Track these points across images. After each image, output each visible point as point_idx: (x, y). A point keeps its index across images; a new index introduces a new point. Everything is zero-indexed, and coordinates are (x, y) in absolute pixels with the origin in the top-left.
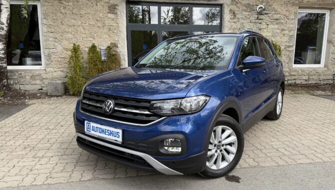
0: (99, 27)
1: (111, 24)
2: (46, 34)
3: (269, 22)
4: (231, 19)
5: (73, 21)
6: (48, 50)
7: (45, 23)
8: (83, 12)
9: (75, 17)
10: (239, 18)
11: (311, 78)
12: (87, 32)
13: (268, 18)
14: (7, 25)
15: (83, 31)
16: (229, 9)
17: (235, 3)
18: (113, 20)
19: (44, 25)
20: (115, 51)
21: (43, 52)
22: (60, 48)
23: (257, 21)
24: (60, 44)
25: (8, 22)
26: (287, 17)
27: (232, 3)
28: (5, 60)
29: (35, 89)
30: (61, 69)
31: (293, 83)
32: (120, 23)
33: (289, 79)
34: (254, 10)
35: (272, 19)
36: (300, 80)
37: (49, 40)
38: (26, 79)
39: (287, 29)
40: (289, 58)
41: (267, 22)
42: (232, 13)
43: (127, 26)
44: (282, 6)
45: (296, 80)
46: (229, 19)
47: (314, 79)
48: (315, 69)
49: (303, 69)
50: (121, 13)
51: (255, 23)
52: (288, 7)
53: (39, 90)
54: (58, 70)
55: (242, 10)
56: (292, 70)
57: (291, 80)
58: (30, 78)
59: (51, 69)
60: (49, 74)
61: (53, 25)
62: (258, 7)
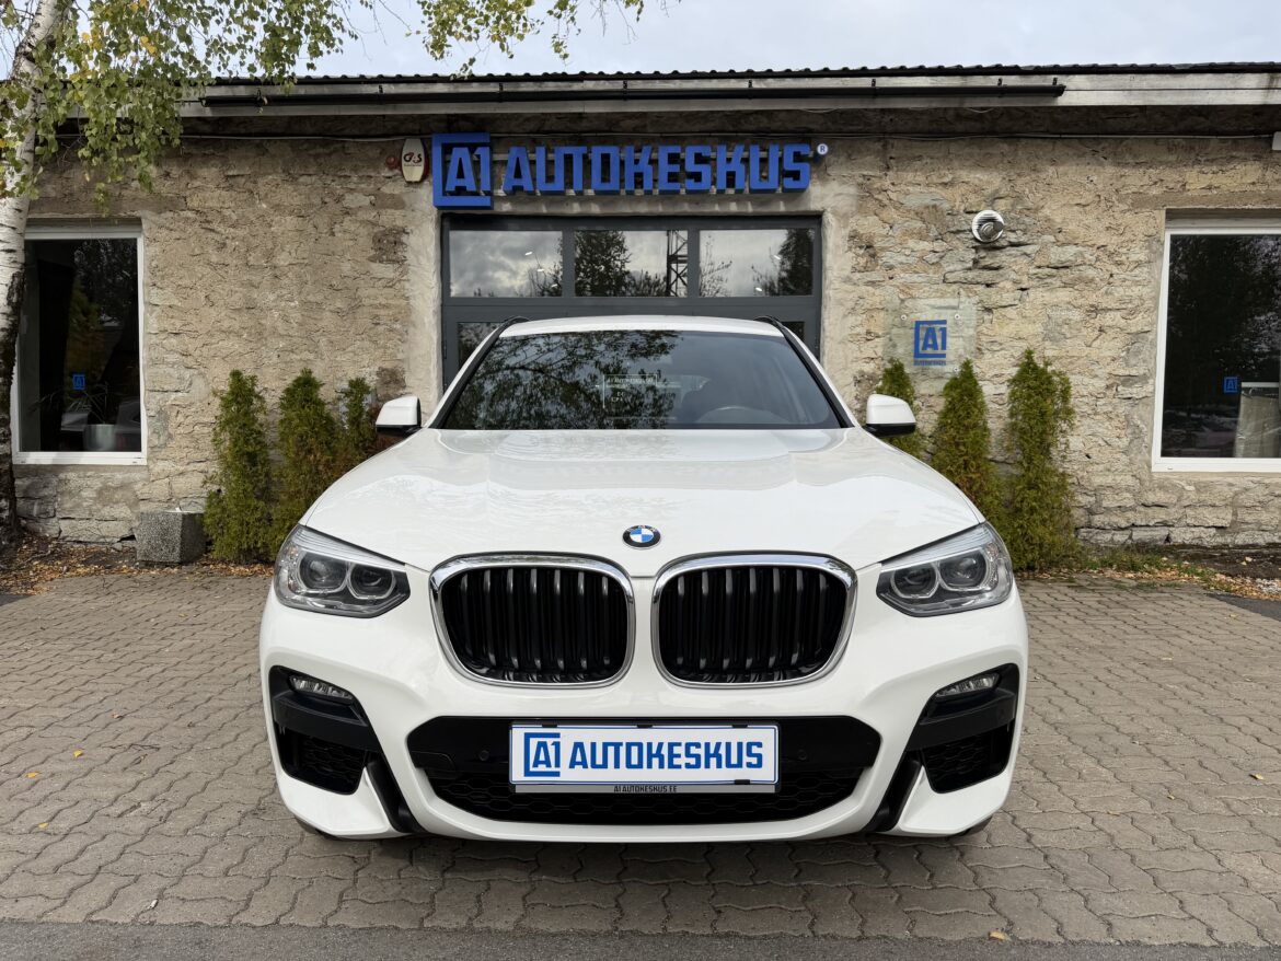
0: (337, 312)
1: (382, 300)
2: (154, 339)
3: (1030, 279)
4: (854, 270)
5: (247, 292)
6: (159, 396)
7: (153, 301)
8: (281, 259)
9: (256, 279)
10: (891, 268)
11: (1248, 518)
12: (295, 330)
13: (1025, 260)
15: (280, 326)
16: (846, 232)
17: (871, 205)
18: (390, 284)
19: (151, 308)
21: (147, 405)
22: (200, 389)
23: (971, 275)
24: (200, 374)
25: (14, 299)
26: (1110, 255)
27: (861, 205)
29: (108, 537)
30: (202, 466)
31: (1157, 541)
32: (414, 296)
33: (1139, 523)
34: (958, 232)
35: (1043, 264)
36: (1193, 529)
37: (163, 361)
38: (80, 497)
39: (1114, 305)
40: (1129, 431)
41: (1018, 278)
42: (861, 247)
43: (442, 305)
44: (1087, 208)
45: (1173, 526)
46: (847, 272)
47: (1262, 525)
48: (1267, 481)
49: (1204, 479)
50: (418, 260)
51: (966, 286)
52: (1116, 215)
53: (123, 539)
54: (191, 467)
55: (904, 234)
56: (1151, 481)
57: (1147, 526)
58: (94, 495)
59: (167, 463)
60: (161, 482)
61: (179, 309)
62: (977, 218)
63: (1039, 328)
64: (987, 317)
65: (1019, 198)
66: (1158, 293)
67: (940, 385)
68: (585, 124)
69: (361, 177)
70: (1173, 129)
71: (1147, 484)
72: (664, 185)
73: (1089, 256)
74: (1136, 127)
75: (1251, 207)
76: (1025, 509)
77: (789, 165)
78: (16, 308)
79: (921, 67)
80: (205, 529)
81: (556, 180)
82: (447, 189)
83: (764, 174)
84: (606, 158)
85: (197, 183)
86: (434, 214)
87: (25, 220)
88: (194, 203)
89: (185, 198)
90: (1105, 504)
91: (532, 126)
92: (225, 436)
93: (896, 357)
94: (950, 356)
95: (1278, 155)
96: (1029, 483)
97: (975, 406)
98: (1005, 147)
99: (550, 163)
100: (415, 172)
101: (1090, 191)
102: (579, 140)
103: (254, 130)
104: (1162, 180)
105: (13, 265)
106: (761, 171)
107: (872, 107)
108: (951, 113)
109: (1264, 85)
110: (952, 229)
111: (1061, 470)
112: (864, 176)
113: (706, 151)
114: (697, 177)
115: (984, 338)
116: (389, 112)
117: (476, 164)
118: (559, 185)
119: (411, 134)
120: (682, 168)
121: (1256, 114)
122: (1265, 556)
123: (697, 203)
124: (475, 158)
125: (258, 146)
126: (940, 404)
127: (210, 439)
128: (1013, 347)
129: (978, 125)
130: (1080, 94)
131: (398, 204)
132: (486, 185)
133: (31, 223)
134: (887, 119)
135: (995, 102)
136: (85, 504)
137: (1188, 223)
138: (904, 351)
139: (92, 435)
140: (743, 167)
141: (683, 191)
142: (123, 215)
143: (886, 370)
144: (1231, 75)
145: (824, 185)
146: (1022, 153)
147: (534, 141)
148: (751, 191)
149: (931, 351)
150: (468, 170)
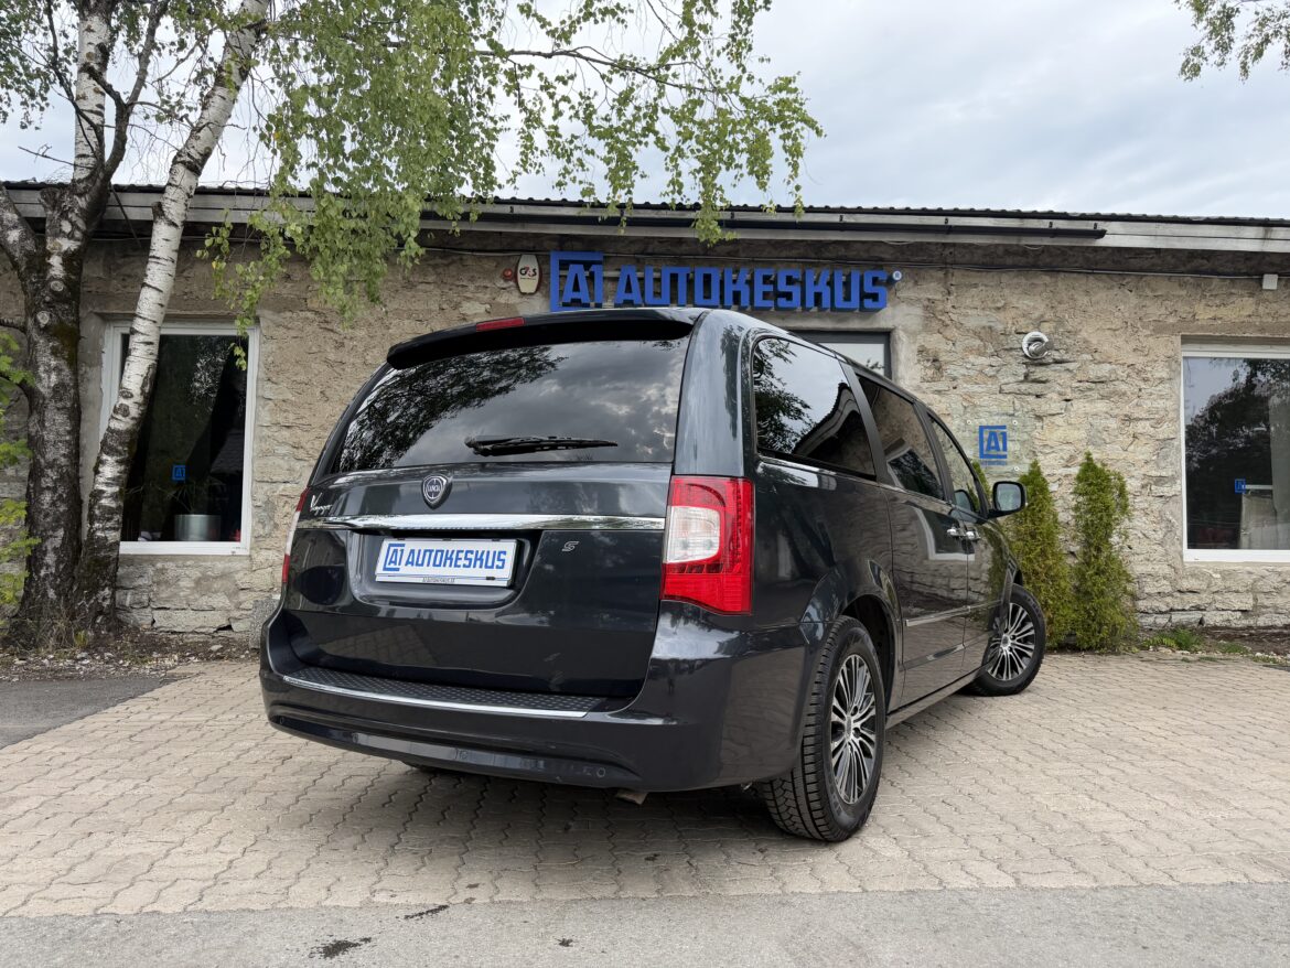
2: (266, 432)
3: (1073, 391)
4: (924, 380)
6: (266, 487)
7: (268, 395)
10: (954, 379)
11: (1267, 603)
13: (1069, 375)
14: (138, 398)
16: (915, 347)
17: (935, 325)
19: (262, 402)
21: (253, 496)
23: (1024, 387)
24: (310, 465)
25: (147, 389)
26: (1138, 373)
27: (927, 324)
28: (118, 517)
29: (204, 627)
31: (1191, 623)
33: (1176, 607)
34: (1011, 349)
35: (1083, 379)
36: (1222, 613)
37: (274, 454)
38: (178, 587)
39: (1144, 416)
40: (1163, 525)
41: (1063, 390)
42: (928, 360)
44: (1117, 333)
45: (1205, 610)
46: (917, 382)
47: (1278, 608)
48: (1279, 569)
49: (1227, 568)
51: (1019, 396)
52: (1141, 339)
53: (220, 629)
55: (965, 350)
56: (1184, 569)
57: (1183, 610)
58: (193, 585)
59: (271, 552)
60: (262, 571)
61: (292, 403)
62: (1026, 338)
63: (1082, 434)
64: (1038, 424)
65: (1060, 322)
66: (1179, 406)
68: (684, 248)
69: (477, 287)
70: (1182, 269)
71: (1181, 572)
72: (761, 301)
73: (1121, 373)
74: (1153, 265)
75: (1249, 335)
77: (869, 288)
79: (988, 210)
81: (663, 293)
83: (846, 295)
84: (707, 279)
87: (163, 316)
88: (314, 304)
89: (306, 300)
90: (1147, 590)
91: (635, 248)
94: (1009, 459)
95: (1265, 295)
97: (1046, 500)
98: (1047, 279)
99: (656, 281)
100: (528, 284)
101: (1118, 318)
102: (679, 260)
104: (1176, 311)
105: (151, 357)
106: (844, 293)
107: (943, 241)
108: (1001, 248)
109: (1261, 236)
110: (1005, 347)
112: (929, 300)
113: (797, 275)
114: (788, 296)
115: (1037, 442)
116: (517, 229)
118: (666, 298)
119: (527, 251)
121: (1247, 259)
122: (1285, 636)
123: (783, 319)
124: (587, 273)
128: (1062, 450)
129: (1023, 260)
130: (1116, 237)
131: (513, 312)
132: (599, 298)
133: (168, 318)
134: (947, 252)
135: (1047, 241)
136: (182, 594)
137: (1196, 347)
139: (186, 525)
140: (828, 288)
141: (774, 308)
144: (1236, 227)
145: (894, 306)
146: (1062, 283)
147: (638, 260)
148: (833, 308)
149: (993, 452)
150: (583, 285)
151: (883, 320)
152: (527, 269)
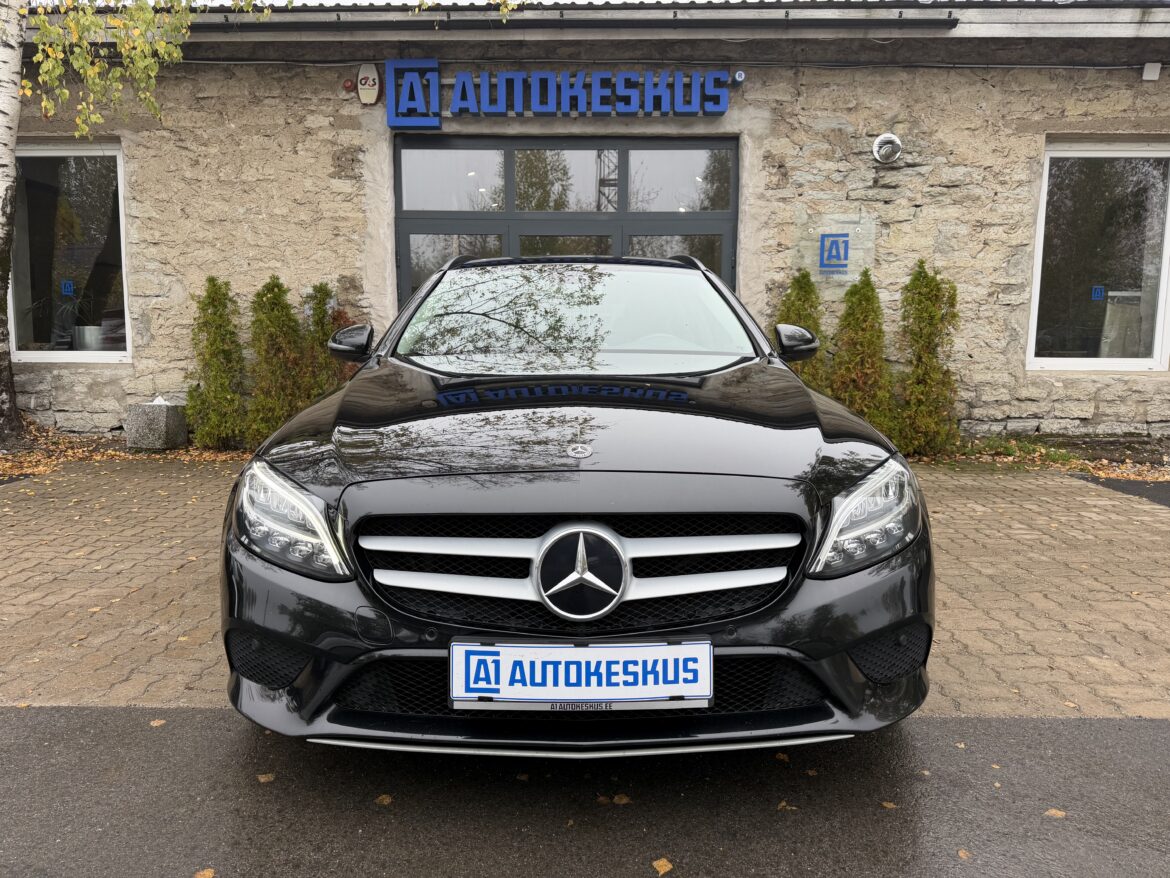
0: (301, 224)
1: (343, 214)
2: (135, 249)
3: (923, 197)
4: (768, 187)
5: (219, 205)
6: (141, 301)
7: (134, 213)
8: (249, 175)
9: (227, 193)
10: (801, 185)
11: (1108, 411)
12: (263, 241)
13: (920, 179)
15: (250, 236)
16: (761, 153)
17: (784, 128)
18: (348, 199)
19: (131, 220)
20: (354, 305)
21: (131, 307)
22: (178, 294)
23: (871, 193)
24: (178, 280)
25: (8, 210)
26: (996, 175)
27: (773, 130)
29: (100, 427)
30: (182, 364)
31: (1027, 431)
32: (371, 209)
33: (1013, 415)
34: (860, 153)
35: (936, 183)
36: (1060, 421)
37: (144, 269)
38: (73, 392)
39: (997, 221)
40: (1008, 334)
41: (913, 195)
42: (774, 166)
43: (396, 218)
44: (976, 133)
45: (1042, 418)
46: (761, 190)
47: (1119, 417)
48: (1126, 378)
49: (1071, 377)
50: (373, 175)
51: (866, 203)
52: (1002, 139)
53: (112, 429)
54: (171, 365)
55: (812, 155)
56: (1025, 378)
57: (1021, 418)
58: (86, 390)
59: (150, 361)
60: (145, 378)
61: (157, 221)
62: (878, 141)
63: (930, 241)
64: (884, 231)
65: (915, 123)
66: (1037, 210)
67: (841, 293)
68: (525, 51)
69: (321, 100)
70: (1054, 60)
71: (1022, 380)
72: (597, 107)
73: (977, 176)
74: (1021, 58)
75: (1121, 132)
76: (912, 402)
77: (710, 90)
78: (11, 220)
80: (187, 420)
81: (498, 102)
82: (400, 111)
83: (687, 98)
84: (544, 83)
85: (172, 105)
86: (388, 134)
87: (14, 139)
88: (169, 123)
89: (160, 118)
90: (984, 398)
91: (476, 52)
92: (203, 336)
93: (802, 267)
94: (850, 267)
95: (1146, 85)
96: (918, 379)
97: (873, 311)
98: (904, 76)
99: (493, 87)
100: (368, 94)
101: (978, 116)
102: (520, 64)
103: (222, 55)
104: (1043, 107)
105: (6, 179)
106: (684, 96)
107: (784, 37)
108: (856, 44)
109: (1137, 19)
110: (855, 151)
111: (945, 368)
112: (777, 101)
113: (635, 78)
114: (627, 100)
115: (881, 250)
116: (345, 39)
117: (426, 87)
118: (501, 107)
119: (367, 60)
120: (614, 92)
121: (1129, 47)
122: (1121, 444)
123: (627, 125)
124: (425, 82)
125: (226, 70)
126: (842, 309)
127: (189, 339)
128: (906, 258)
129: (880, 56)
130: (974, 25)
131: (353, 123)
132: (434, 108)
133: (21, 140)
134: (798, 49)
135: (896, 34)
136: (77, 398)
137: (1066, 146)
138: (810, 262)
139: (82, 335)
140: (668, 91)
141: (613, 113)
142: (104, 133)
143: (794, 278)
144: (1108, 10)
145: (741, 109)
146: (919, 81)
147: (478, 66)
148: (675, 114)
149: (834, 261)
150: (419, 93)
151: (728, 126)
152: (366, 79)
